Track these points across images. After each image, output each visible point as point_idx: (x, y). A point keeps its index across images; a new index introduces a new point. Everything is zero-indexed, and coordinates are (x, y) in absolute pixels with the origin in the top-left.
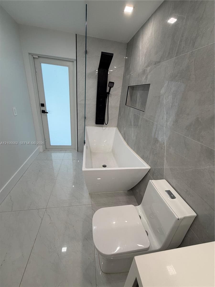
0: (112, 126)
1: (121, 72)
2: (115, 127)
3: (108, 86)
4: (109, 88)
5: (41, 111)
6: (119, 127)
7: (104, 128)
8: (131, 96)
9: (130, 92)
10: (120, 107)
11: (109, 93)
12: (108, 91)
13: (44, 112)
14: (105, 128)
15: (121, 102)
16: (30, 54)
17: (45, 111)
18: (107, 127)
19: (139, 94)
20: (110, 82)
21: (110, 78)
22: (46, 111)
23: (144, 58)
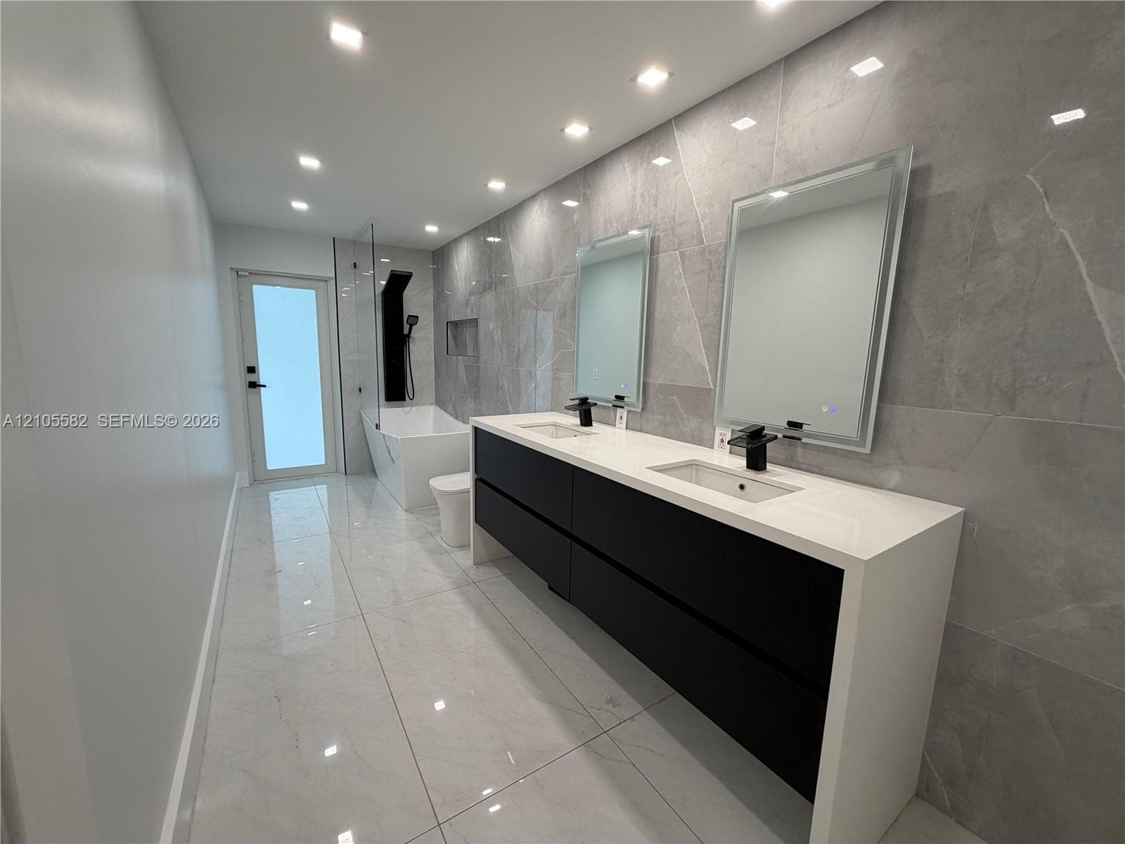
0: (423, 404)
1: (430, 297)
2: (431, 404)
3: (407, 323)
4: (408, 326)
5: (248, 383)
6: (441, 402)
7: (406, 409)
8: (455, 338)
9: (452, 333)
10: (435, 362)
11: (408, 336)
12: (406, 331)
13: (253, 385)
14: (409, 408)
15: (436, 352)
16: (231, 268)
17: (256, 382)
18: (412, 406)
19: (468, 334)
20: (409, 316)
21: (410, 308)
22: (258, 383)
23: (463, 283)
